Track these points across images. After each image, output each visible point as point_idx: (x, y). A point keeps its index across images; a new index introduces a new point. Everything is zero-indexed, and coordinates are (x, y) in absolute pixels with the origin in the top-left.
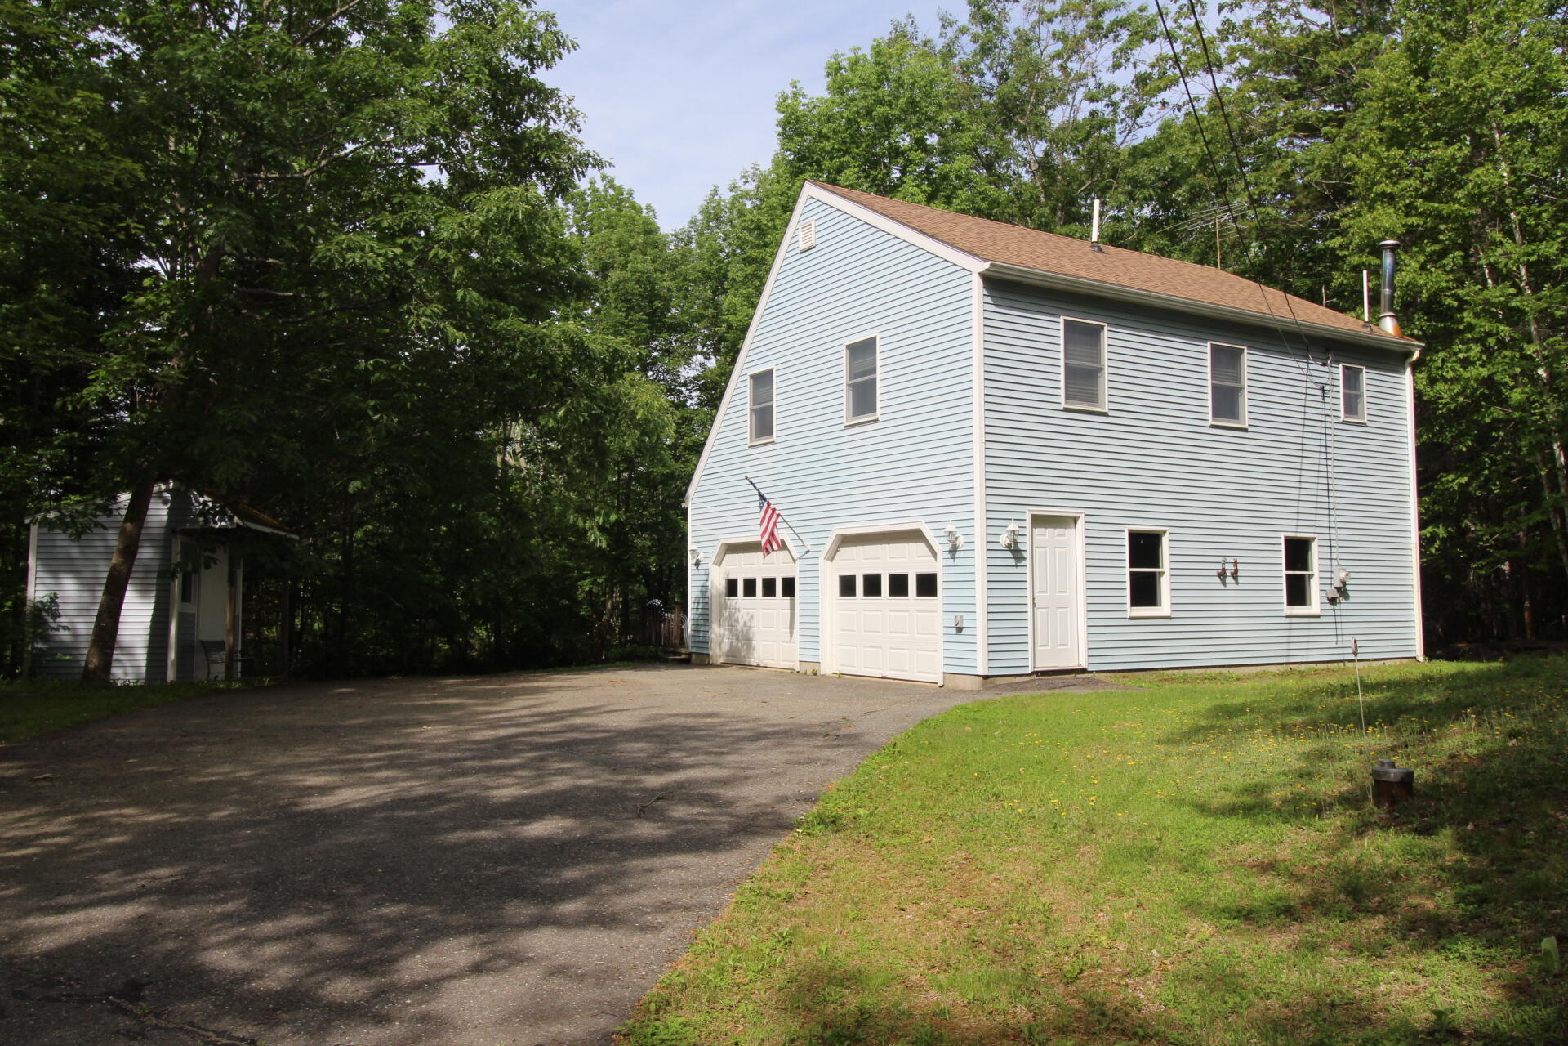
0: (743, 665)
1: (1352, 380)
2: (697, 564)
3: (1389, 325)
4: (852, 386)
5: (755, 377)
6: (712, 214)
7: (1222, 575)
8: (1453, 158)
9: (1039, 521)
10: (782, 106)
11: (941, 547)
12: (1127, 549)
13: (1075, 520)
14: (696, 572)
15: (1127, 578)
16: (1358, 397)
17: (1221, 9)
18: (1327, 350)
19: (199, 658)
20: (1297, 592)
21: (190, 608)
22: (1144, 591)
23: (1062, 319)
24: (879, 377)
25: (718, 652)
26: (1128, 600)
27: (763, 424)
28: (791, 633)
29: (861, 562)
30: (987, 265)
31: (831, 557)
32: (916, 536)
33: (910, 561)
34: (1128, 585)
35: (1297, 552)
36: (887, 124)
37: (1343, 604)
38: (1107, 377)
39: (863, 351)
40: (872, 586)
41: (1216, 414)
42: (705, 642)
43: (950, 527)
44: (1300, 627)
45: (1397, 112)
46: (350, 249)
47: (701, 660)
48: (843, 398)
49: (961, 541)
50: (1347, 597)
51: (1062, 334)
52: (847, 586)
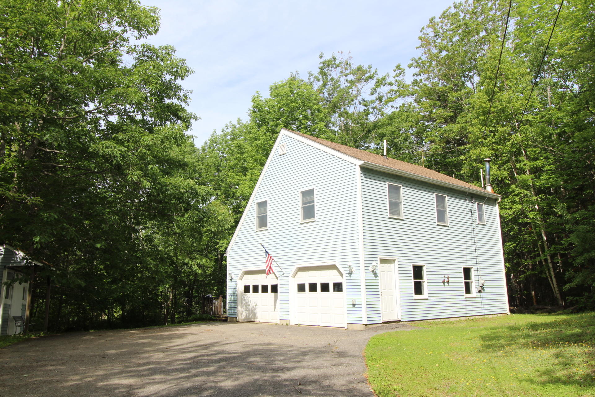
0: (253, 322)
1: (480, 209)
2: (231, 279)
3: (489, 189)
4: (304, 208)
5: (259, 204)
6: (214, 141)
7: (444, 282)
8: (505, 130)
9: (383, 261)
10: (254, 100)
11: (345, 272)
12: (412, 272)
13: (394, 261)
14: (231, 283)
15: (413, 284)
16: (482, 215)
17: (414, 75)
18: (472, 197)
19: (10, 324)
20: (468, 290)
21: (8, 302)
22: (418, 289)
23: (387, 183)
24: (315, 204)
25: (240, 318)
26: (413, 292)
27: (263, 222)
28: (275, 308)
29: (307, 278)
30: (362, 162)
31: (294, 276)
32: (333, 267)
33: (331, 278)
34: (413, 287)
35: (467, 272)
37: (483, 293)
38: (403, 206)
39: (308, 195)
40: (313, 288)
41: (439, 221)
42: (235, 313)
43: (350, 264)
44: (470, 301)
45: (484, 114)
46: (107, 147)
47: (233, 320)
48: (300, 212)
49: (354, 270)
50: (484, 290)
51: (387, 189)
52: (301, 288)
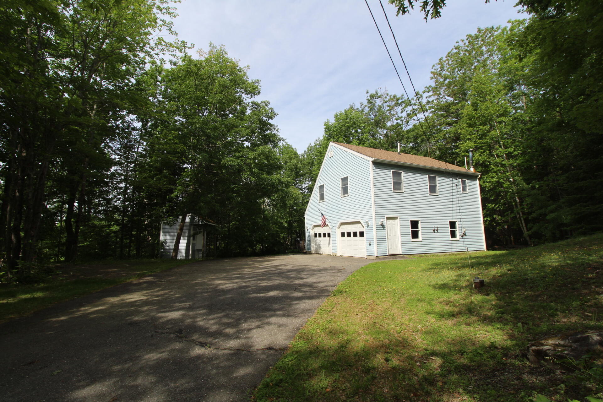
0: (318, 254)
1: (464, 183)
2: (308, 230)
3: (472, 169)
4: (342, 188)
5: (320, 186)
6: (310, 149)
7: (434, 230)
8: (486, 129)
9: (388, 218)
10: (325, 124)
11: (365, 225)
12: (410, 225)
13: (397, 218)
14: (307, 232)
15: (411, 232)
16: (466, 187)
17: (426, 98)
18: (457, 176)
19: (196, 253)
20: (453, 234)
21: (195, 242)
22: (415, 235)
23: (392, 171)
24: (349, 185)
25: (313, 251)
26: (411, 237)
27: (322, 197)
28: (329, 246)
29: (346, 229)
30: (373, 159)
31: (339, 228)
32: (359, 223)
33: (358, 228)
34: (411, 234)
35: (453, 225)
36: (349, 127)
37: (465, 237)
38: (403, 184)
39: (345, 180)
40: (349, 235)
41: (430, 192)
42: (309, 247)
43: (367, 220)
44: (454, 243)
45: (470, 120)
46: (229, 161)
47: (309, 253)
48: (340, 191)
49: (370, 224)
50: (466, 235)
51: (392, 174)
52: (343, 235)
